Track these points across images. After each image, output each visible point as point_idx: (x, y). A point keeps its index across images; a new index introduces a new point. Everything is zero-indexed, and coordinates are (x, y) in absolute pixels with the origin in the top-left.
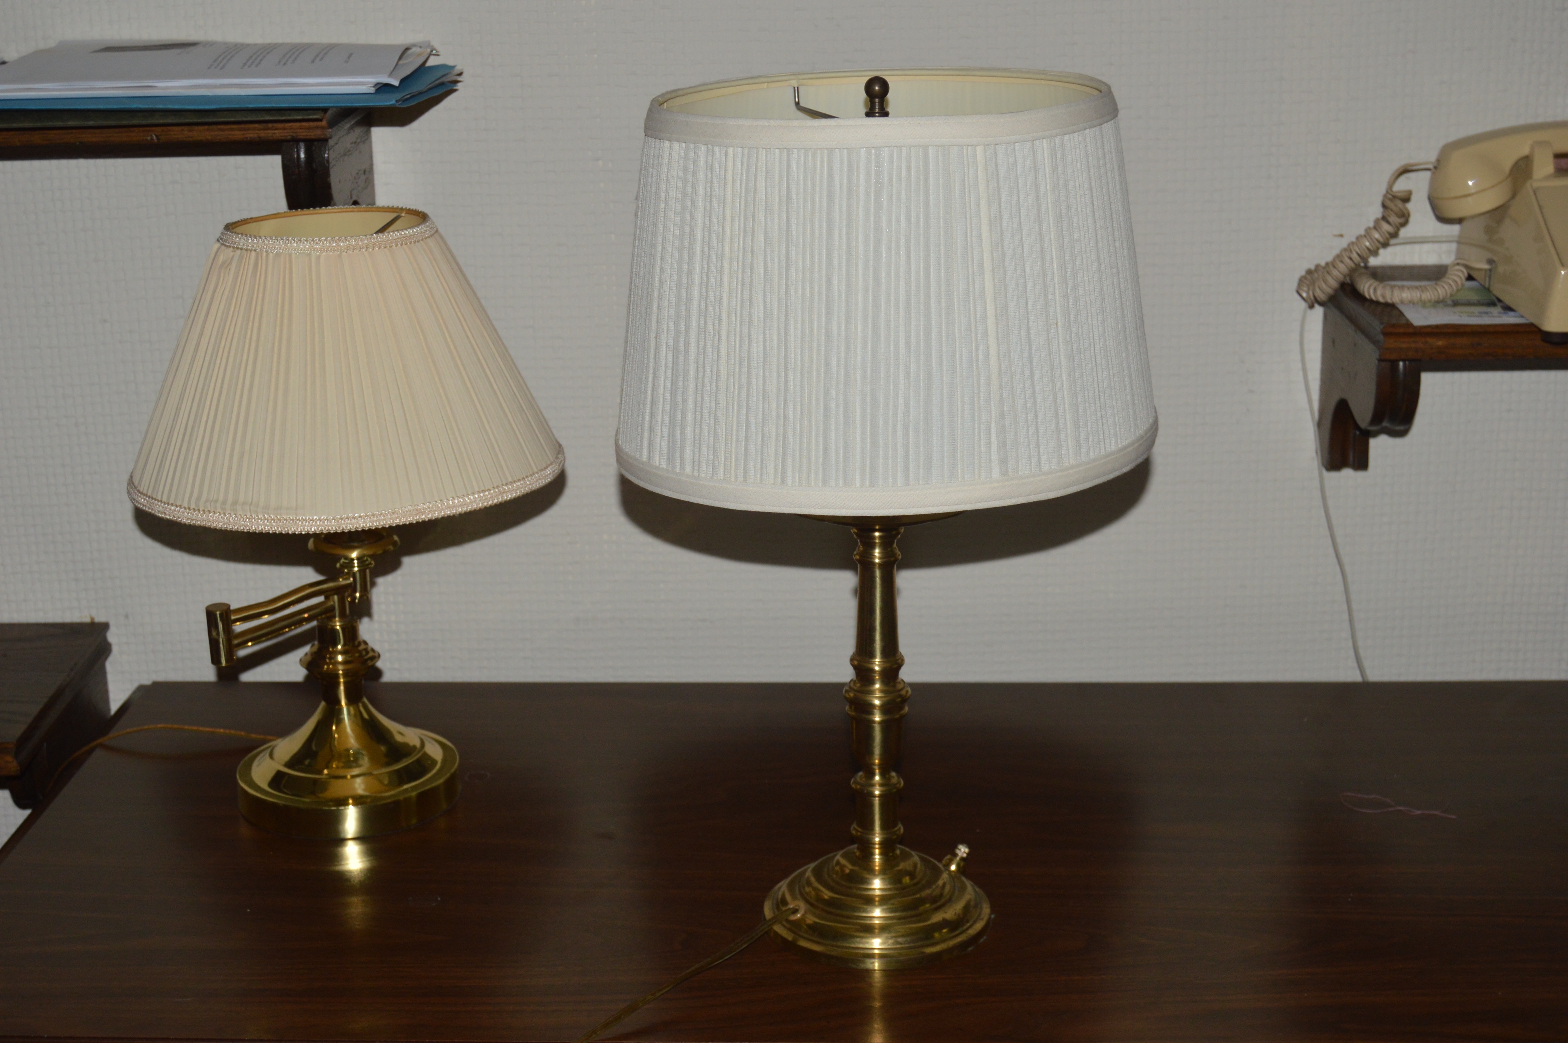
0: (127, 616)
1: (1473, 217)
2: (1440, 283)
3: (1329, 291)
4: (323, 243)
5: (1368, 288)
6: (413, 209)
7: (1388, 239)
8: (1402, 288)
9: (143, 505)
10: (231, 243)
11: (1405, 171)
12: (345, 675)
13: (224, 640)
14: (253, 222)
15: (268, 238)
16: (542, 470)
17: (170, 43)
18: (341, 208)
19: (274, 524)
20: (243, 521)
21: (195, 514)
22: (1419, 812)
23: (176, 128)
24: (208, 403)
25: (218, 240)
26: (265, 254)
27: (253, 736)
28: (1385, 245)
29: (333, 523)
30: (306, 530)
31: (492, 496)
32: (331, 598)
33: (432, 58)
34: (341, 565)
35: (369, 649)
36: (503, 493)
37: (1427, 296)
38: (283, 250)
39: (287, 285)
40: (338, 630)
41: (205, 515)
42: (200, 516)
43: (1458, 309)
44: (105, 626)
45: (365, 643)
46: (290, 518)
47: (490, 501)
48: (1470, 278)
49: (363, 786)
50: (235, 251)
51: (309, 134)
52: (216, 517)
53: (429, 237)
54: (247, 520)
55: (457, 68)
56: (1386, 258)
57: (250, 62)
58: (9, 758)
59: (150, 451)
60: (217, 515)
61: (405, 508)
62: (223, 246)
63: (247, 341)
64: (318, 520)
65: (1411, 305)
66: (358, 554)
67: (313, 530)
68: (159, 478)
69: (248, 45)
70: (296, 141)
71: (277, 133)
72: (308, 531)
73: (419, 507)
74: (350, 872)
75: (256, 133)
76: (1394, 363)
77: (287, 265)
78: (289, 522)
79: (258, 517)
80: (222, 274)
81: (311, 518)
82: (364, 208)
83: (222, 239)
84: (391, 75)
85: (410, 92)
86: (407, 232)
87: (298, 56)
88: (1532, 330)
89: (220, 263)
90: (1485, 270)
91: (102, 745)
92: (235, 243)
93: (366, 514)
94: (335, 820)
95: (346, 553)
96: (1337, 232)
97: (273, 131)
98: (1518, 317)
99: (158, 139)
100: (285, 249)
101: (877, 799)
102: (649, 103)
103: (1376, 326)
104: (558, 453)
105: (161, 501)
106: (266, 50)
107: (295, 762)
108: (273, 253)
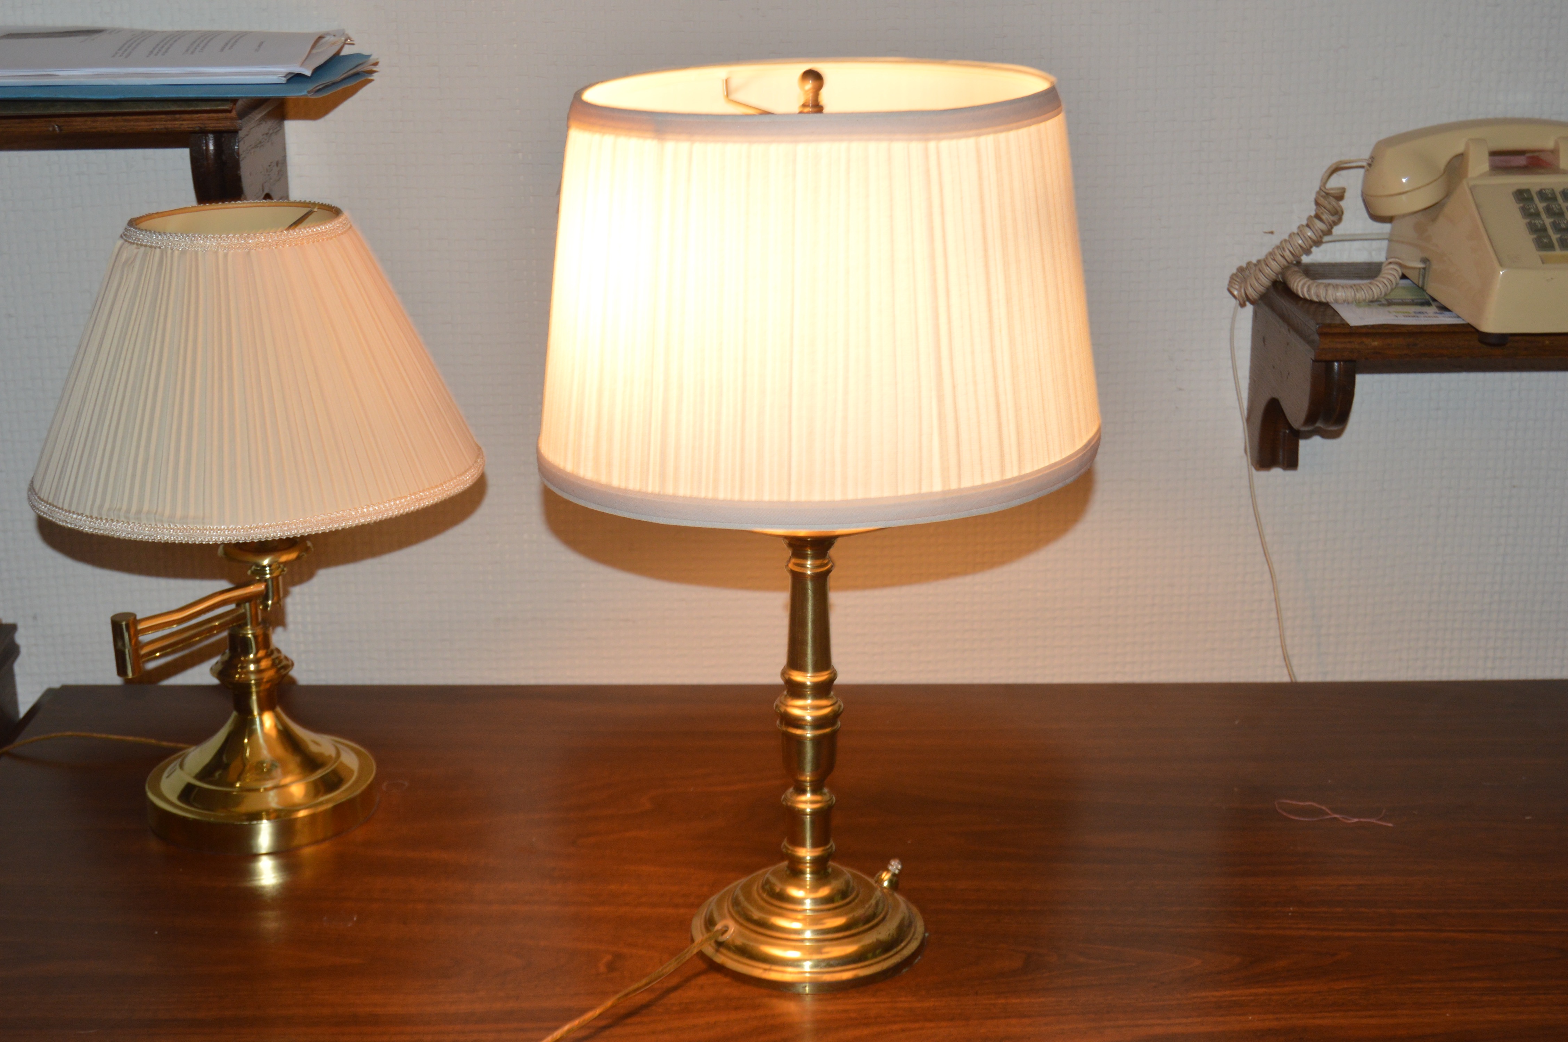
0: (35, 618)
1: (1404, 216)
2: (1374, 282)
3: (1261, 289)
4: (231, 240)
5: (1301, 286)
6: (326, 204)
7: (1321, 237)
8: (1336, 287)
9: (44, 513)
10: (135, 240)
11: (1337, 169)
12: (259, 684)
13: (131, 651)
14: (159, 217)
15: (174, 235)
16: (460, 475)
17: (74, 29)
18: (251, 203)
19: (180, 534)
20: (148, 530)
21: (97, 522)
22: (1356, 820)
23: (79, 119)
24: (111, 407)
25: (121, 237)
26: (169, 251)
27: (165, 744)
28: (1318, 243)
29: (242, 533)
30: (214, 540)
31: (409, 504)
32: (242, 606)
33: (346, 47)
34: (252, 572)
35: (282, 657)
36: (420, 500)
37: (1360, 295)
38: (189, 247)
39: (193, 284)
40: (249, 638)
41: (107, 524)
42: (102, 525)
43: (1393, 309)
44: (13, 628)
45: (278, 651)
46: (196, 527)
47: (406, 509)
48: (1404, 277)
49: (276, 800)
50: (139, 248)
51: (217, 125)
52: (119, 526)
53: (342, 234)
54: (152, 530)
55: (372, 58)
56: (1319, 255)
57: (157, 49)
59: (51, 456)
60: (120, 524)
61: (318, 516)
62: (127, 243)
63: (152, 343)
64: (226, 530)
65: (1346, 304)
66: (270, 560)
67: (221, 540)
68: (61, 483)
69: (156, 32)
70: (204, 132)
71: (186, 124)
72: (216, 541)
73: (332, 516)
74: (263, 887)
75: (163, 124)
76: (1329, 364)
77: (194, 263)
78: (196, 532)
79: (164, 526)
80: (125, 272)
81: (219, 528)
82: (275, 202)
83: (125, 235)
84: (303, 64)
85: (323, 83)
86: (319, 229)
87: (206, 44)
88: (1468, 330)
89: (123, 261)
90: (1419, 269)
91: (7, 754)
92: (139, 239)
93: (277, 523)
94: (247, 835)
95: (257, 560)
96: (1270, 230)
97: (181, 122)
98: (1455, 317)
99: (61, 130)
100: (191, 246)
101: (808, 817)
102: (573, 97)
103: (1311, 326)
104: (478, 457)
105: (62, 509)
106: (174, 37)
107: (206, 774)
108: (178, 250)
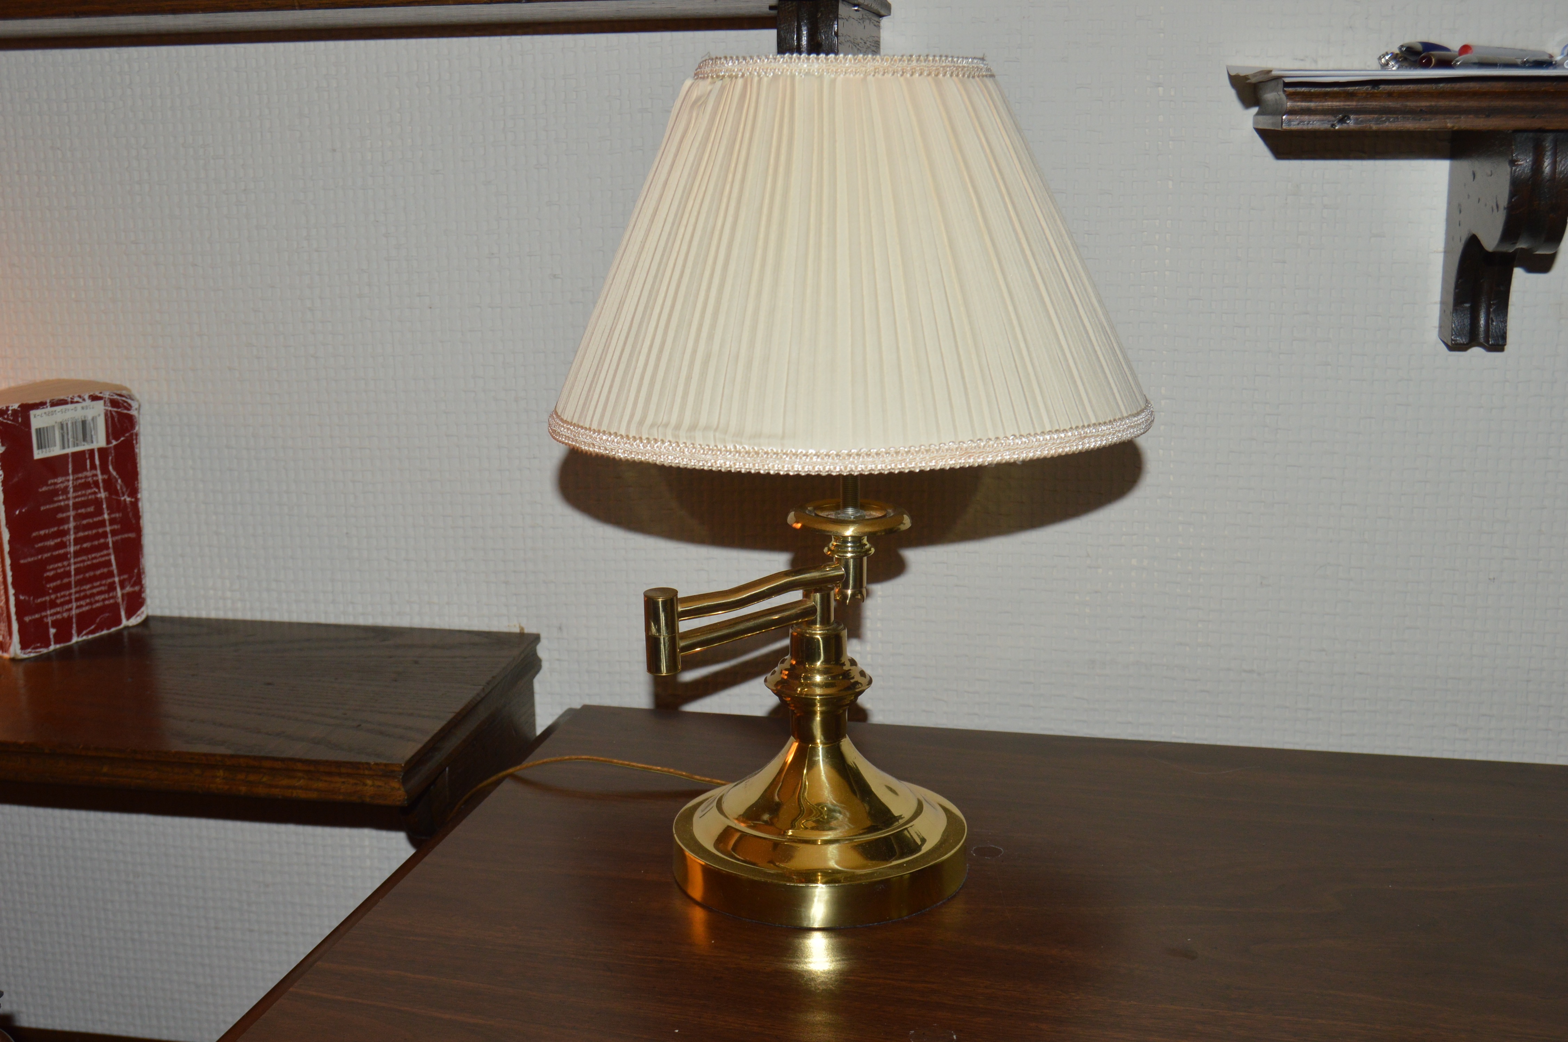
10: (710, 72)
12: (824, 702)
13: (666, 644)
19: (749, 459)
20: (703, 454)
21: (635, 444)
26: (756, 79)
29: (837, 461)
30: (796, 469)
32: (811, 594)
34: (829, 548)
36: (1085, 437)
39: (786, 120)
40: (818, 640)
41: (649, 446)
42: (641, 447)
44: (536, 638)
46: (772, 450)
49: (836, 857)
50: (715, 81)
52: (665, 448)
54: (710, 452)
58: (395, 784)
60: (666, 445)
61: (945, 444)
63: (725, 200)
66: (855, 531)
67: (805, 470)
72: (798, 471)
74: (810, 972)
77: (788, 92)
78: (771, 457)
79: (726, 447)
80: (694, 116)
91: (513, 776)
92: (715, 67)
94: (798, 901)
95: (839, 529)
105: (590, 429)
107: (751, 815)
108: (768, 76)
